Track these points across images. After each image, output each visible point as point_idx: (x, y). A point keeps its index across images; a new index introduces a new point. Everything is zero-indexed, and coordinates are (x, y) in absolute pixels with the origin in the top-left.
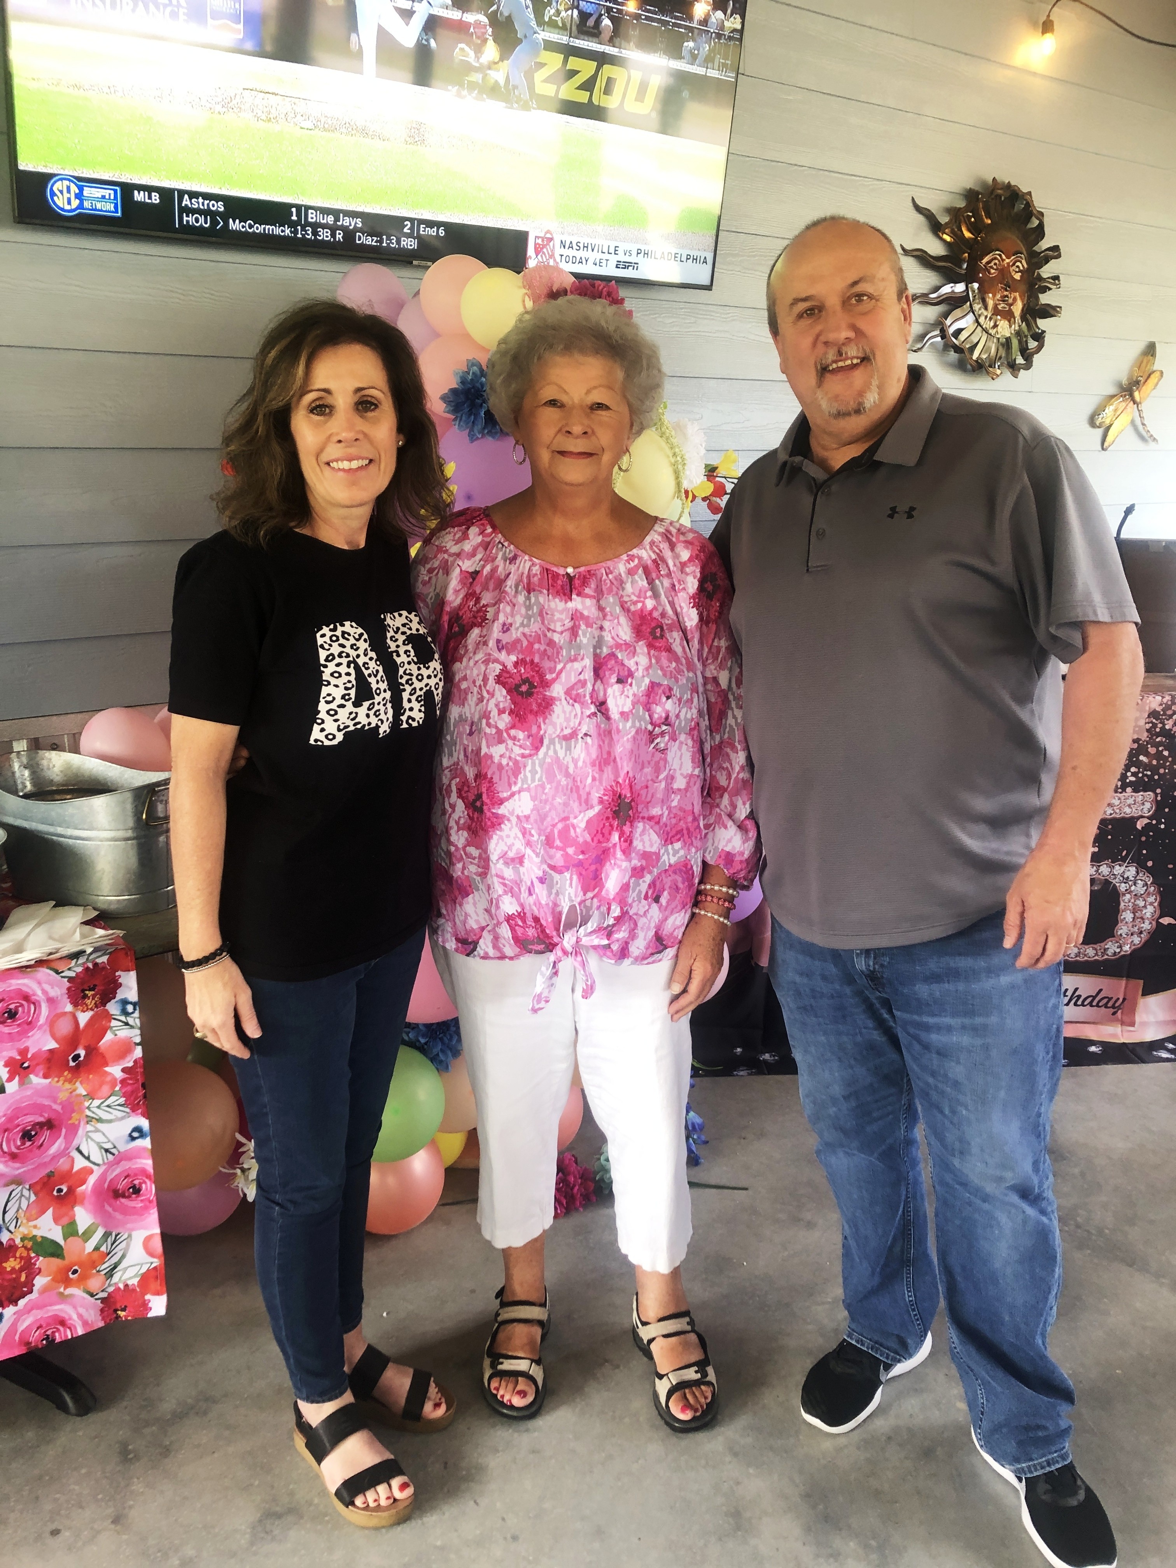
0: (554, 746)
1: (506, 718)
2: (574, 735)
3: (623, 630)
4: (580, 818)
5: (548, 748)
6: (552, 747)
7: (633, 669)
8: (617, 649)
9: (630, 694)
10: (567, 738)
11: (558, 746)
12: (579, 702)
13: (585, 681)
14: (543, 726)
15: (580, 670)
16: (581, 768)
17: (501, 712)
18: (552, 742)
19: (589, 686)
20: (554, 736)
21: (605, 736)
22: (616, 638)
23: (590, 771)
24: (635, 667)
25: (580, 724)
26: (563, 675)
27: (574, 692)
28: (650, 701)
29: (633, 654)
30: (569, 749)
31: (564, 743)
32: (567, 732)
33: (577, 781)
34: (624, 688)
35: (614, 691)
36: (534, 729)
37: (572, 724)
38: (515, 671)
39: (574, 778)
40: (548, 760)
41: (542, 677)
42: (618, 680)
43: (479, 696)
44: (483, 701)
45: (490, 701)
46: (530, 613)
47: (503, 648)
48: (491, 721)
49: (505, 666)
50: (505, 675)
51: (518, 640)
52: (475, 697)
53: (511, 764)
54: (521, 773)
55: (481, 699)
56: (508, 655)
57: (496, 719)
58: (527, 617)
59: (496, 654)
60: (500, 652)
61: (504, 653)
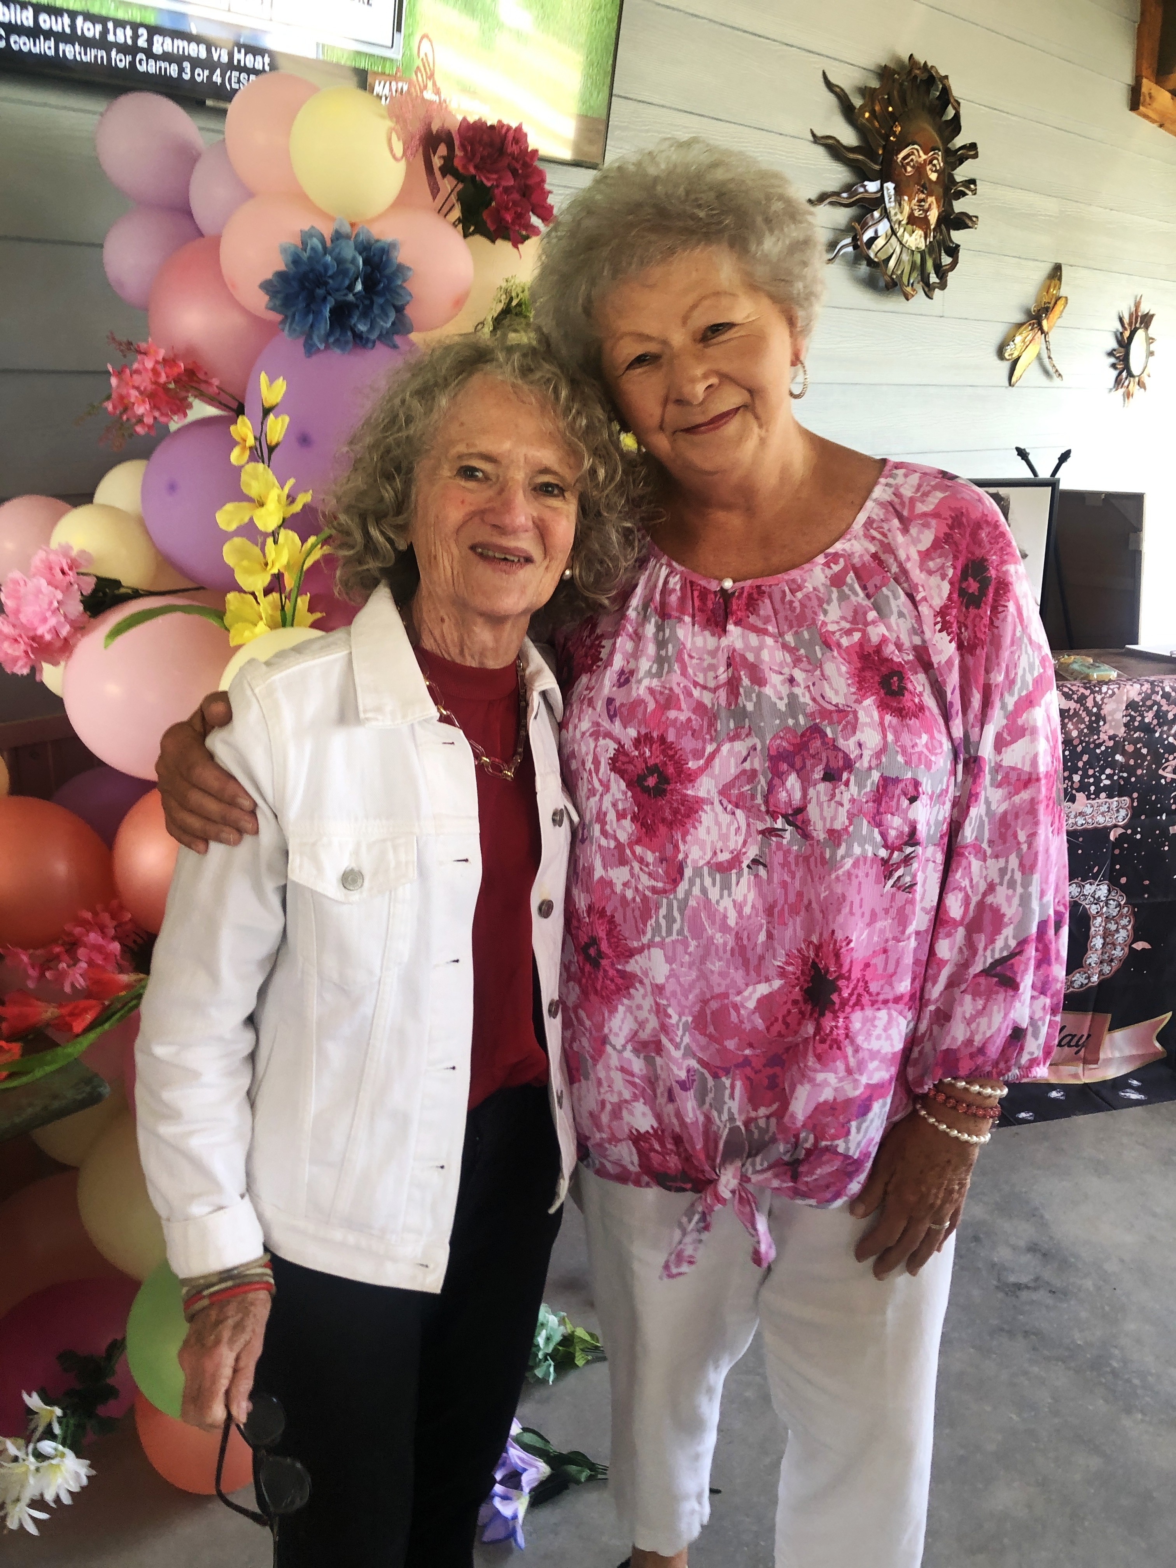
0: (701, 877)
1: (628, 825)
2: (735, 861)
3: (832, 687)
4: (746, 994)
5: (692, 882)
6: (698, 880)
7: (852, 756)
8: (823, 719)
9: (846, 797)
10: (723, 868)
12: (743, 808)
13: (754, 773)
14: (682, 845)
15: (744, 753)
16: (749, 917)
17: (621, 815)
18: (697, 873)
19: (763, 782)
20: (701, 862)
21: (797, 864)
22: (819, 699)
23: (764, 921)
24: (857, 752)
25: (745, 843)
26: (717, 762)
27: (735, 791)
28: (882, 810)
29: (853, 727)
30: (726, 886)
31: (718, 876)
32: (724, 857)
33: (742, 939)
34: (834, 789)
35: (818, 793)
36: (669, 848)
37: (732, 846)
38: (637, 753)
39: (737, 933)
40: (692, 903)
41: (680, 765)
42: (825, 774)
43: (590, 786)
44: (595, 795)
45: (605, 798)
46: (663, 653)
47: (615, 715)
48: (608, 828)
49: (621, 745)
50: (622, 758)
51: (640, 701)
52: (585, 786)
53: (638, 899)
54: (651, 917)
55: (592, 792)
56: (625, 727)
57: (615, 826)
58: (659, 660)
59: (607, 724)
60: (612, 721)
61: (617, 723)
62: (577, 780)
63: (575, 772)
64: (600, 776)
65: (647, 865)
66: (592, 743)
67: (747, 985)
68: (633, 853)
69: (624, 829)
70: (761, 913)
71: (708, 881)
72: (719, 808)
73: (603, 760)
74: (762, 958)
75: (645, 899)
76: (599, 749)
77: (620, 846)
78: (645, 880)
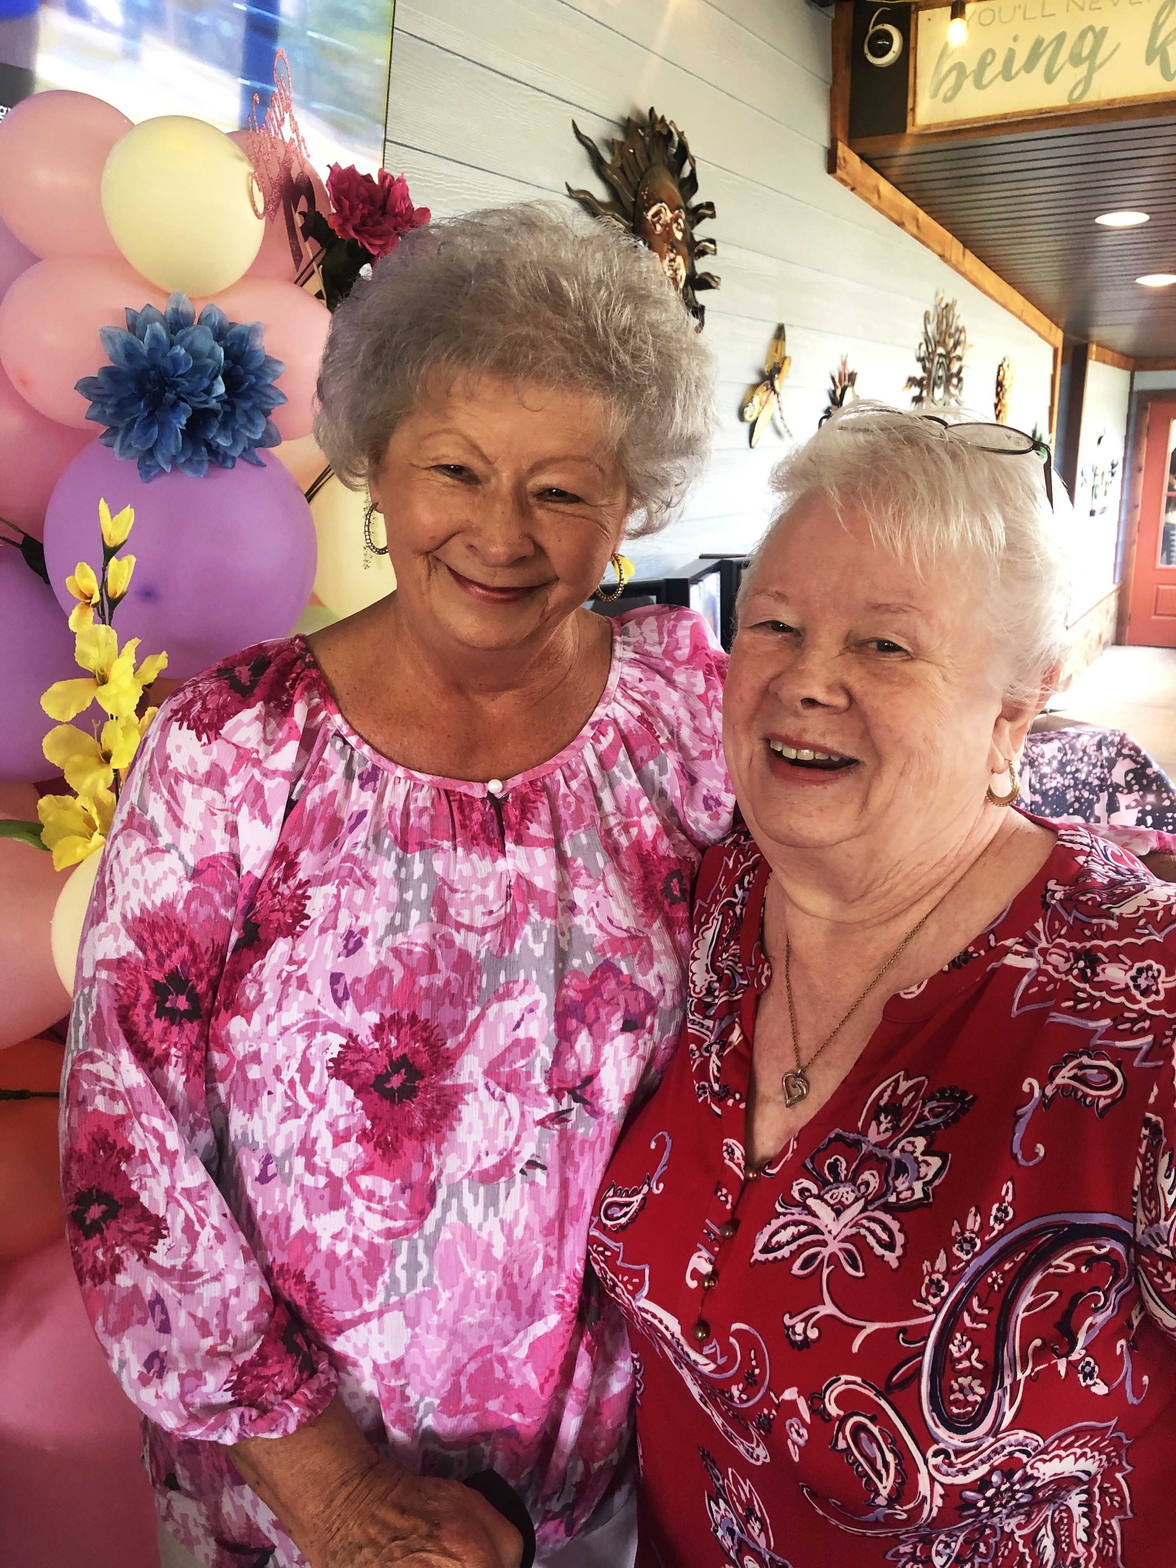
1: (353, 1150)
2: (504, 1167)
3: (616, 903)
4: (515, 1341)
5: (446, 1207)
6: (454, 1202)
7: (654, 994)
8: (614, 952)
9: (648, 1050)
10: (488, 1178)
11: (468, 1198)
12: (518, 1090)
13: (533, 1040)
14: (435, 1162)
15: (518, 1017)
16: (521, 1242)
17: (340, 1139)
18: (455, 1191)
19: (541, 1050)
20: (459, 1175)
22: (608, 926)
23: (541, 1246)
24: (658, 988)
25: (518, 1140)
26: (481, 1032)
27: (506, 1070)
29: (647, 957)
30: (492, 1202)
31: (482, 1190)
32: (490, 1162)
33: (511, 1275)
35: (616, 1050)
36: (417, 1170)
37: (501, 1145)
38: (377, 1045)
39: (505, 1268)
40: (446, 1235)
41: (435, 1047)
42: (625, 1023)
43: (289, 1104)
44: (298, 1117)
45: (317, 1117)
46: (409, 896)
47: (346, 997)
48: (317, 1160)
49: (351, 1036)
50: (351, 1056)
51: (382, 971)
52: (279, 1104)
53: (357, 1253)
54: (383, 1272)
55: (294, 1111)
56: (361, 1012)
57: (328, 1154)
58: (403, 907)
59: (330, 1012)
60: (340, 1006)
61: (350, 1006)
62: (258, 1094)
63: (255, 1082)
64: (311, 1088)
65: (381, 1200)
66: (300, 1043)
67: (517, 1332)
68: (356, 1188)
69: (344, 1156)
70: (537, 1235)
72: (483, 1093)
73: (318, 1066)
74: (537, 1295)
75: (372, 1250)
76: (313, 1050)
77: (334, 1183)
78: (375, 1223)
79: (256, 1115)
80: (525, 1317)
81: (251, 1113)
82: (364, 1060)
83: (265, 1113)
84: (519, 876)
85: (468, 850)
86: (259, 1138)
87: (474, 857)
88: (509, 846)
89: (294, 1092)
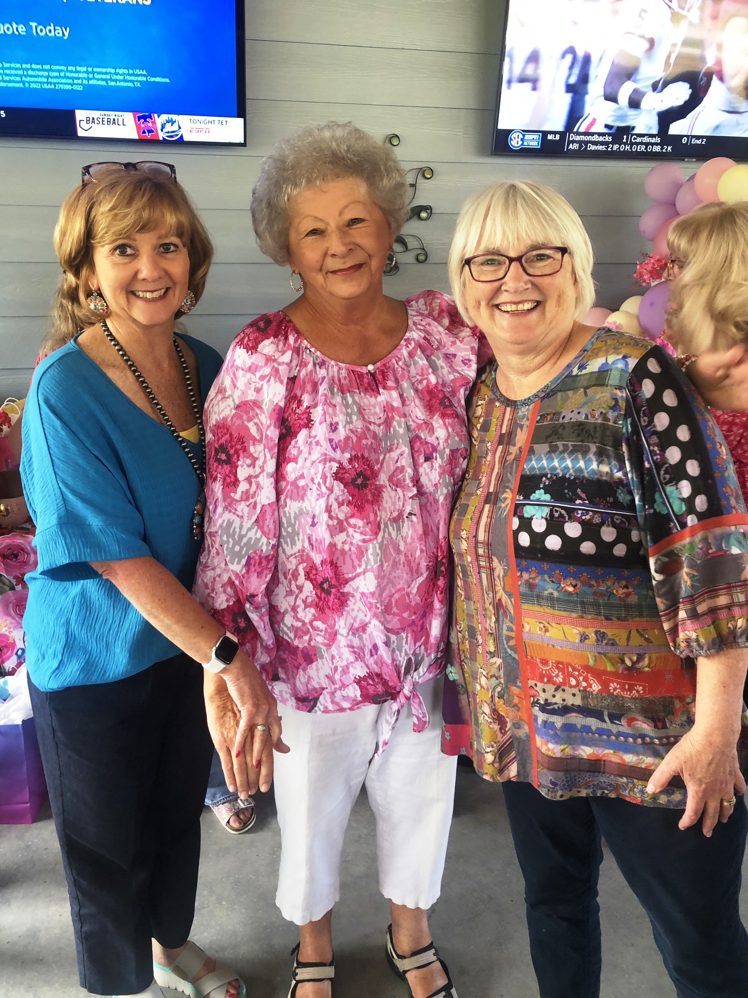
1: (345, 508)
2: (401, 515)
3: (419, 410)
4: (412, 586)
5: (384, 531)
6: (386, 530)
7: (435, 445)
9: (437, 466)
10: (396, 520)
12: (401, 487)
14: (378, 513)
16: (411, 544)
17: (340, 505)
18: (386, 525)
19: (409, 471)
20: (387, 520)
22: (416, 420)
23: (418, 545)
29: (432, 431)
30: (399, 530)
31: (395, 525)
32: (395, 514)
33: (408, 557)
34: (432, 464)
35: (425, 469)
36: (372, 516)
37: (397, 507)
39: (405, 554)
40: (385, 542)
41: (371, 468)
42: (425, 458)
43: (319, 492)
44: (323, 497)
45: (331, 497)
46: (349, 411)
47: (337, 447)
48: (333, 514)
49: (341, 464)
50: (341, 471)
51: (347, 438)
52: (315, 493)
53: (353, 549)
54: (364, 556)
55: (320, 495)
56: (343, 453)
57: (337, 511)
58: (349, 415)
59: (332, 454)
60: (335, 451)
61: (338, 451)
62: (306, 491)
63: (303, 487)
64: (327, 485)
65: (359, 528)
66: (321, 467)
67: (413, 581)
68: (349, 524)
69: (343, 512)
70: (416, 540)
71: (391, 528)
72: (389, 488)
73: (329, 475)
74: (419, 564)
75: (359, 548)
76: (326, 469)
77: (340, 522)
78: (358, 537)
79: (306, 500)
80: (415, 574)
81: (303, 500)
82: (346, 473)
83: (310, 498)
84: (387, 402)
85: (365, 394)
86: (309, 508)
87: (368, 396)
88: (381, 390)
89: (320, 487)
